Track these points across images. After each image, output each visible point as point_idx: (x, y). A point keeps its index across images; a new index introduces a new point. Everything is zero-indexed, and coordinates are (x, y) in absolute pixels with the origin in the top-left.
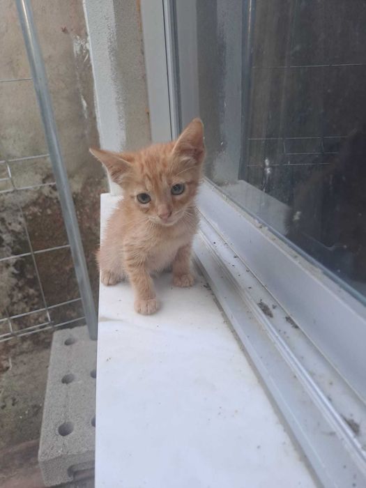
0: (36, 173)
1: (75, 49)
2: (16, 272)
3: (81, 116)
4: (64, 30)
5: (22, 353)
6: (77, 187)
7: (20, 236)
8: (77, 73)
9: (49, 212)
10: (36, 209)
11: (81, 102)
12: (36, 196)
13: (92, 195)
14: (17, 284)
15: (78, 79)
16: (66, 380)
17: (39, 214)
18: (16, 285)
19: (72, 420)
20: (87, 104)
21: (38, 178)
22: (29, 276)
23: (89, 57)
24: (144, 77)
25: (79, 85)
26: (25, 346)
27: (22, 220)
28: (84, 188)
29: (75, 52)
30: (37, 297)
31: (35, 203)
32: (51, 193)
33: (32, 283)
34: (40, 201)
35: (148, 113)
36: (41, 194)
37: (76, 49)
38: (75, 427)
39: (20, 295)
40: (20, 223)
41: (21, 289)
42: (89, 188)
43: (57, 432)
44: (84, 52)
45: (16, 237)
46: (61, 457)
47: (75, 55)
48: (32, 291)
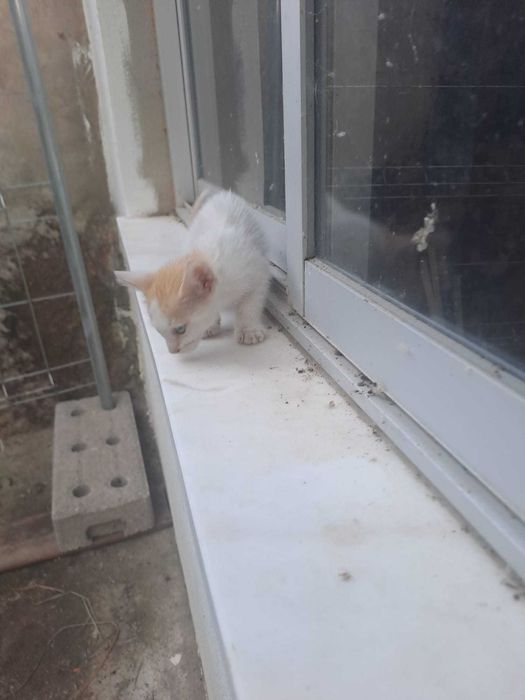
0: (30, 207)
1: (74, 59)
2: (5, 330)
3: (84, 140)
4: (62, 36)
5: (14, 433)
6: (81, 225)
7: (10, 286)
8: (78, 88)
9: (45, 255)
10: (29, 253)
11: (83, 122)
12: (29, 236)
13: (98, 235)
14: (8, 345)
15: (79, 94)
16: (76, 448)
17: (33, 258)
18: (7, 347)
19: (87, 484)
20: (91, 124)
21: (32, 213)
22: (22, 336)
23: (92, 69)
24: (160, 93)
25: (80, 102)
26: (19, 424)
27: (12, 265)
28: (88, 227)
29: (74, 62)
30: (33, 362)
31: (28, 244)
32: (48, 232)
33: (26, 345)
34: (35, 242)
35: (165, 130)
36: (35, 233)
37: (76, 58)
38: (92, 489)
39: (11, 360)
40: (10, 269)
41: (12, 352)
42: (94, 227)
43: (72, 495)
44: (86, 63)
45: (6, 287)
46: (78, 515)
47: (75, 66)
48: (26, 355)
